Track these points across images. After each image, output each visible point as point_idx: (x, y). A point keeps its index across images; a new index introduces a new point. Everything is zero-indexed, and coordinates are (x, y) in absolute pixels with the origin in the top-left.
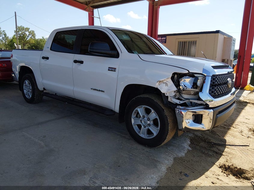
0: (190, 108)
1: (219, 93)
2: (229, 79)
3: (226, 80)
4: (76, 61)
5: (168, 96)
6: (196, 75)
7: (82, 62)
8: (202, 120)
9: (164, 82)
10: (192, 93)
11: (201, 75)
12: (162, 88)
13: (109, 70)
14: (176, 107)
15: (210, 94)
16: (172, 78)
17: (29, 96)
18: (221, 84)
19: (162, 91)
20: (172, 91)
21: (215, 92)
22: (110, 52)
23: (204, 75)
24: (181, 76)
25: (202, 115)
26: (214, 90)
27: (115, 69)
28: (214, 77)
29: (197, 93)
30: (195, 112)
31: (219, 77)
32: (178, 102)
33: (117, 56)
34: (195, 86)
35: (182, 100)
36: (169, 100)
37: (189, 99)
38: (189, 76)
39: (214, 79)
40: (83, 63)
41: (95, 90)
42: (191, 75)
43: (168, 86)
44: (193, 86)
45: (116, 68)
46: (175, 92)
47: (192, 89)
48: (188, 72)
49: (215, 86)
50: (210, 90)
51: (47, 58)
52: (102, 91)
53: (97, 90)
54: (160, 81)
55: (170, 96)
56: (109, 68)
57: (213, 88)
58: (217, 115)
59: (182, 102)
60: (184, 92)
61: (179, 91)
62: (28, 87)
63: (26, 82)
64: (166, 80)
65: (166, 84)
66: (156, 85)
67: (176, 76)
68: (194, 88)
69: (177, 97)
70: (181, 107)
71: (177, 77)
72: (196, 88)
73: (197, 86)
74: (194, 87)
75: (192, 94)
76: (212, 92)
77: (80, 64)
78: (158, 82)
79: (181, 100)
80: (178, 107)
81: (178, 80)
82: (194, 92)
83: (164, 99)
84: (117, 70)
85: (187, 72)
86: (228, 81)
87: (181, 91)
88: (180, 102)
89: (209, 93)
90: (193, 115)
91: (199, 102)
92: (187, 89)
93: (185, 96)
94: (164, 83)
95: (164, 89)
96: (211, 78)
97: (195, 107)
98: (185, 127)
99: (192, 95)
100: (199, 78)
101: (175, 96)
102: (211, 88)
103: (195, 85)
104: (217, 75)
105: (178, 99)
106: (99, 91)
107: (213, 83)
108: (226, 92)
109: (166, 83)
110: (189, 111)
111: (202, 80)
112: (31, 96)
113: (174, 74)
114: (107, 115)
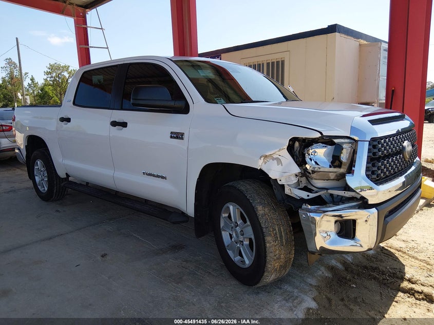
0: (330, 207)
1: (387, 172)
2: (406, 143)
3: (401, 145)
4: (114, 124)
5: (284, 185)
6: (336, 141)
7: (124, 125)
8: (354, 230)
9: (275, 156)
10: (332, 176)
11: (347, 140)
12: (270, 170)
13: (171, 137)
14: (301, 207)
15: (368, 178)
16: (290, 149)
17: (44, 188)
18: (390, 154)
19: (270, 176)
20: (291, 175)
21: (380, 172)
22: (172, 104)
23: (354, 139)
24: (308, 143)
25: (354, 221)
26: (375, 169)
27: (182, 134)
28: (375, 143)
29: (342, 177)
30: (340, 216)
31: (385, 141)
32: (304, 195)
33: (185, 109)
34: (337, 163)
35: (313, 190)
36: (287, 191)
37: (327, 189)
38: (322, 143)
39: (374, 147)
40: (126, 127)
41: (150, 175)
42: (327, 141)
43: (282, 165)
44: (333, 162)
45: (184, 133)
46: (296, 175)
47: (332, 169)
48: (320, 135)
49: (379, 159)
50: (367, 169)
51: (68, 120)
52: (163, 177)
53: (154, 176)
54: (266, 156)
55: (288, 185)
56: (172, 133)
57: (374, 165)
58: (386, 217)
59: (312, 195)
60: (314, 176)
61: (305, 174)
62: (42, 173)
63: (39, 162)
64: (278, 153)
65: (279, 161)
66: (259, 164)
67: (297, 144)
68: (335, 167)
69: (302, 186)
70: (309, 207)
71: (300, 145)
72: (340, 166)
73: (341, 163)
74: (335, 164)
75: (332, 178)
76: (373, 173)
77: (121, 127)
78: (262, 158)
79: (310, 191)
80: (305, 207)
81: (302, 153)
82: (335, 174)
83: (276, 191)
84: (185, 137)
85: (318, 135)
86: (404, 148)
87: (310, 173)
88: (308, 196)
89: (368, 176)
90: (336, 222)
91: (348, 194)
92: (321, 170)
93: (319, 183)
94: (274, 159)
95: (274, 172)
96: (369, 145)
97: (339, 205)
98: (322, 248)
99: (334, 180)
100: (344, 146)
101: (299, 182)
102: (370, 165)
103: (336, 161)
104: (381, 138)
105: (305, 189)
106: (158, 176)
107: (374, 154)
108: (402, 169)
109: (278, 159)
110: (327, 216)
111: (351, 150)
112: (46, 189)
113: (293, 140)
114: (174, 223)
